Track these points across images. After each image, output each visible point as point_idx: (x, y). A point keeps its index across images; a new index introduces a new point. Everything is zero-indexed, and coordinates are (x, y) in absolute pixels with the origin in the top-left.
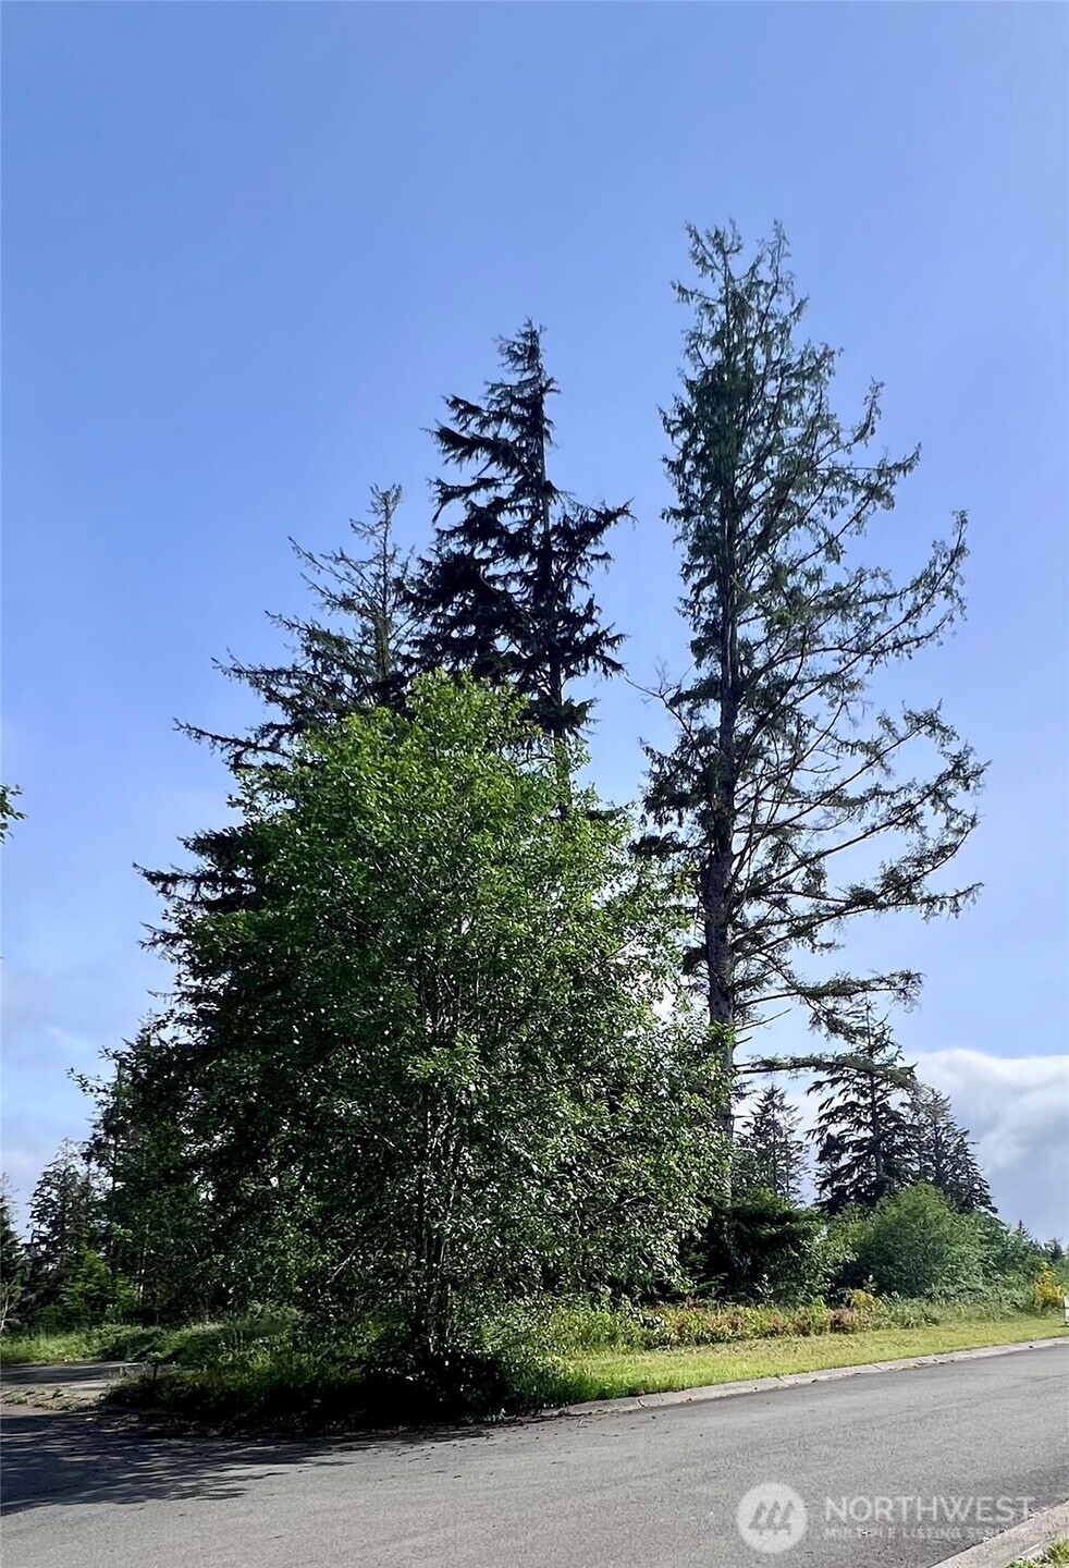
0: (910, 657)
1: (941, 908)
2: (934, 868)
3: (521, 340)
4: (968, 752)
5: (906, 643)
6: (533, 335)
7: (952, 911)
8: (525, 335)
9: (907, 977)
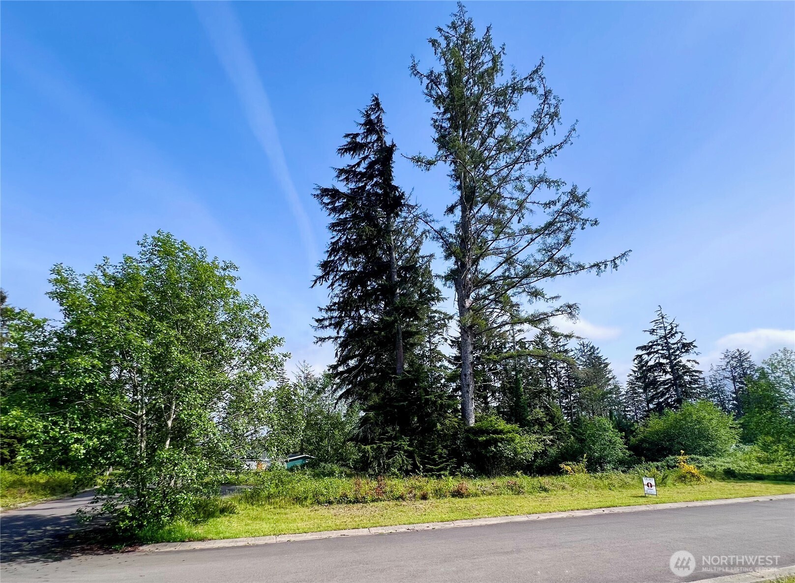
0: (556, 155)
1: (605, 267)
2: (559, 250)
3: (373, 103)
4: (575, 187)
5: (552, 149)
6: (377, 99)
7: (614, 268)
8: (373, 100)
9: (570, 307)
